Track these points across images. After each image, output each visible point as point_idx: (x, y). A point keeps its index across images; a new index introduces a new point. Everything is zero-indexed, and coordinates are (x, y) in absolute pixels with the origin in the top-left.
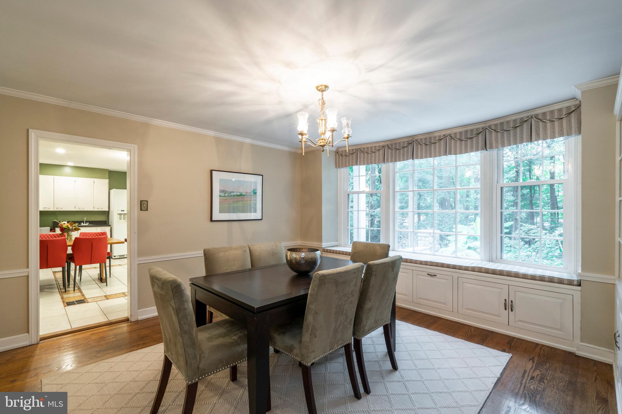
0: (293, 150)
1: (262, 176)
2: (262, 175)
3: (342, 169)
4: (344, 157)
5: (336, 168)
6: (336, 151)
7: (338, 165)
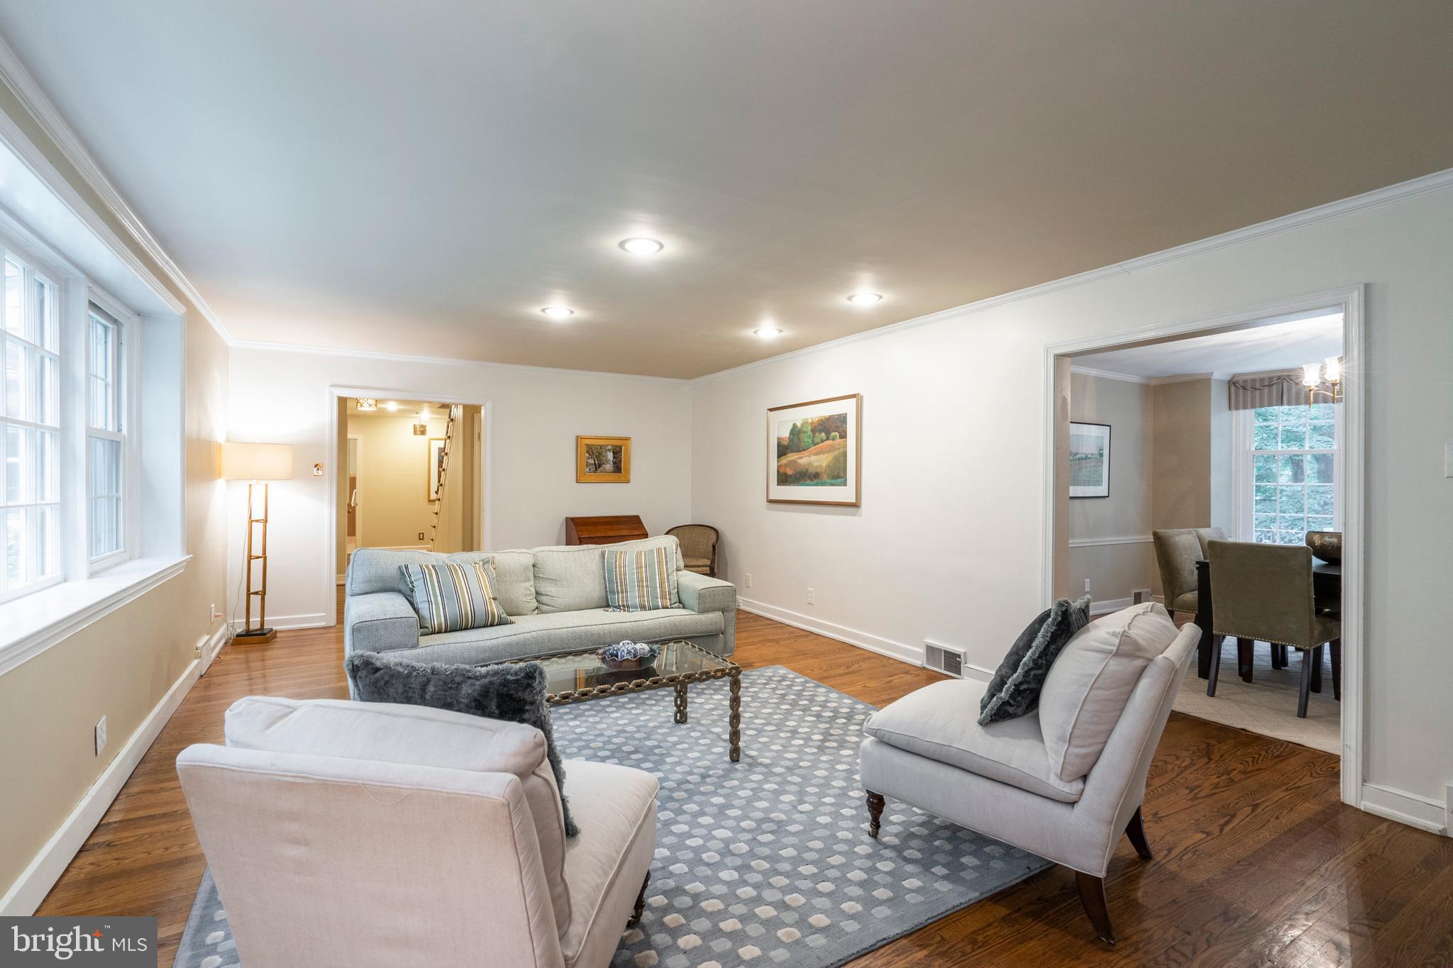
0: (1143, 381)
1: (1109, 428)
2: (1110, 426)
3: (1241, 412)
4: (1249, 392)
5: (1230, 409)
6: (1229, 382)
7: (1233, 404)
